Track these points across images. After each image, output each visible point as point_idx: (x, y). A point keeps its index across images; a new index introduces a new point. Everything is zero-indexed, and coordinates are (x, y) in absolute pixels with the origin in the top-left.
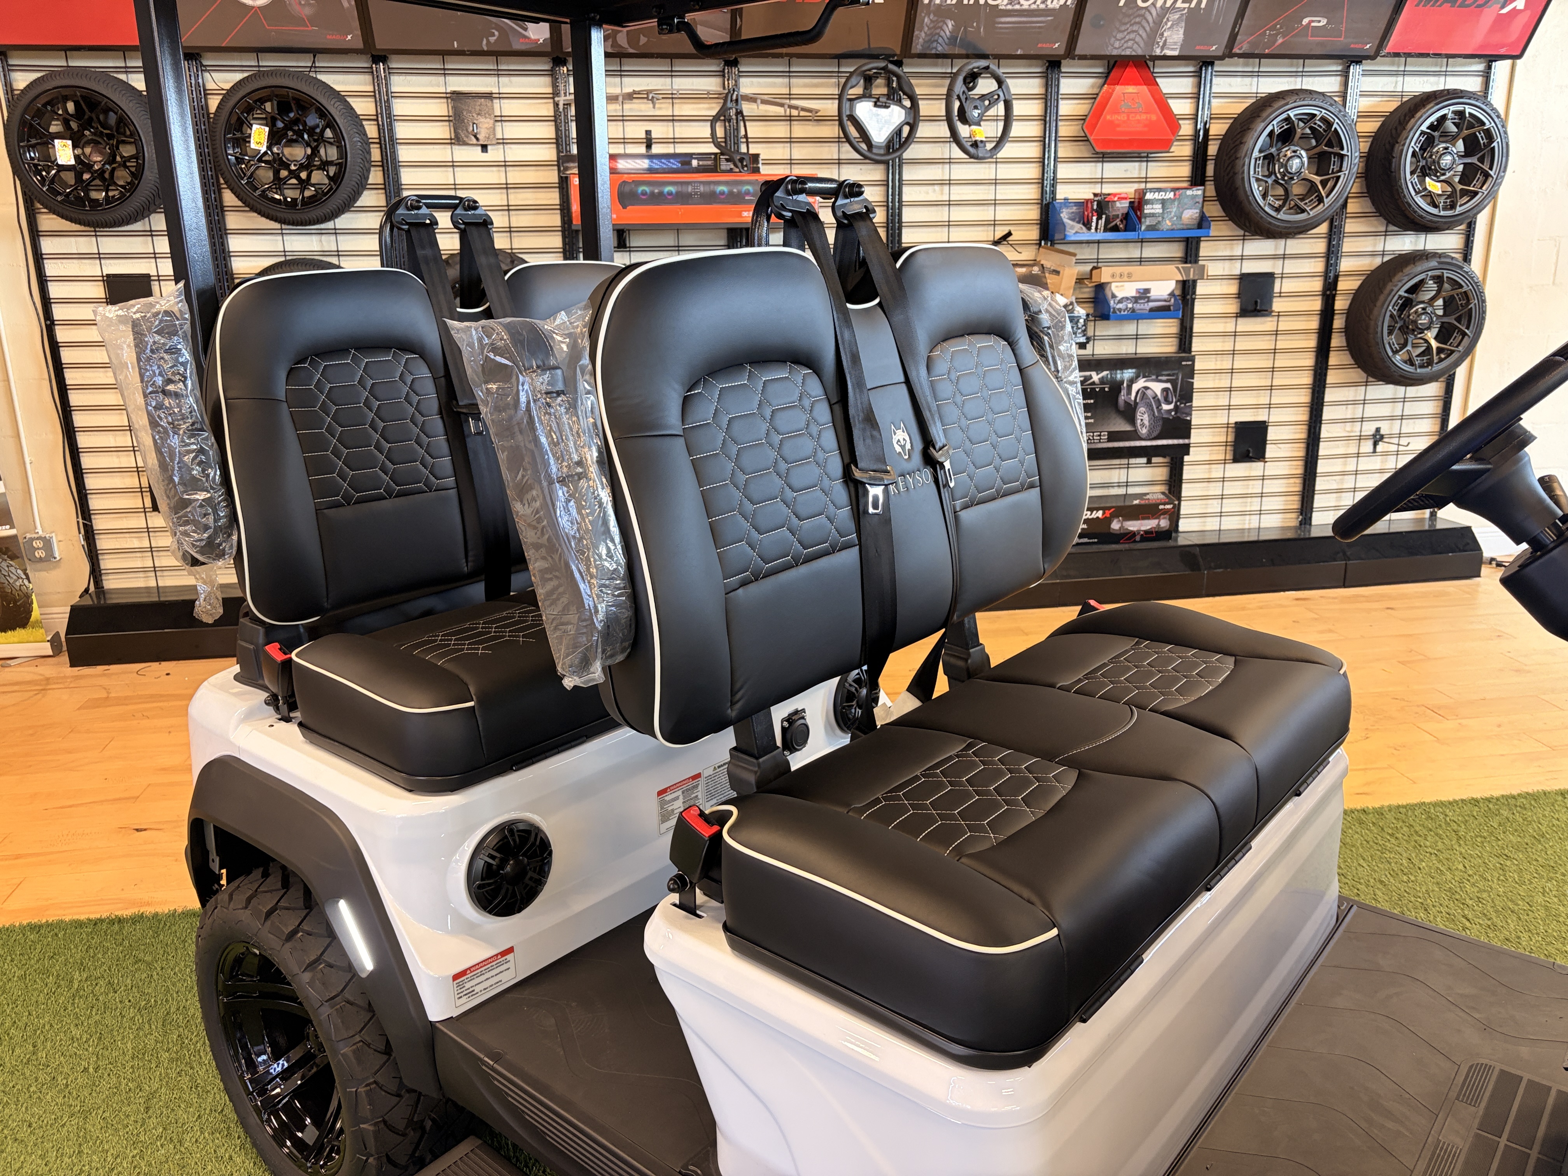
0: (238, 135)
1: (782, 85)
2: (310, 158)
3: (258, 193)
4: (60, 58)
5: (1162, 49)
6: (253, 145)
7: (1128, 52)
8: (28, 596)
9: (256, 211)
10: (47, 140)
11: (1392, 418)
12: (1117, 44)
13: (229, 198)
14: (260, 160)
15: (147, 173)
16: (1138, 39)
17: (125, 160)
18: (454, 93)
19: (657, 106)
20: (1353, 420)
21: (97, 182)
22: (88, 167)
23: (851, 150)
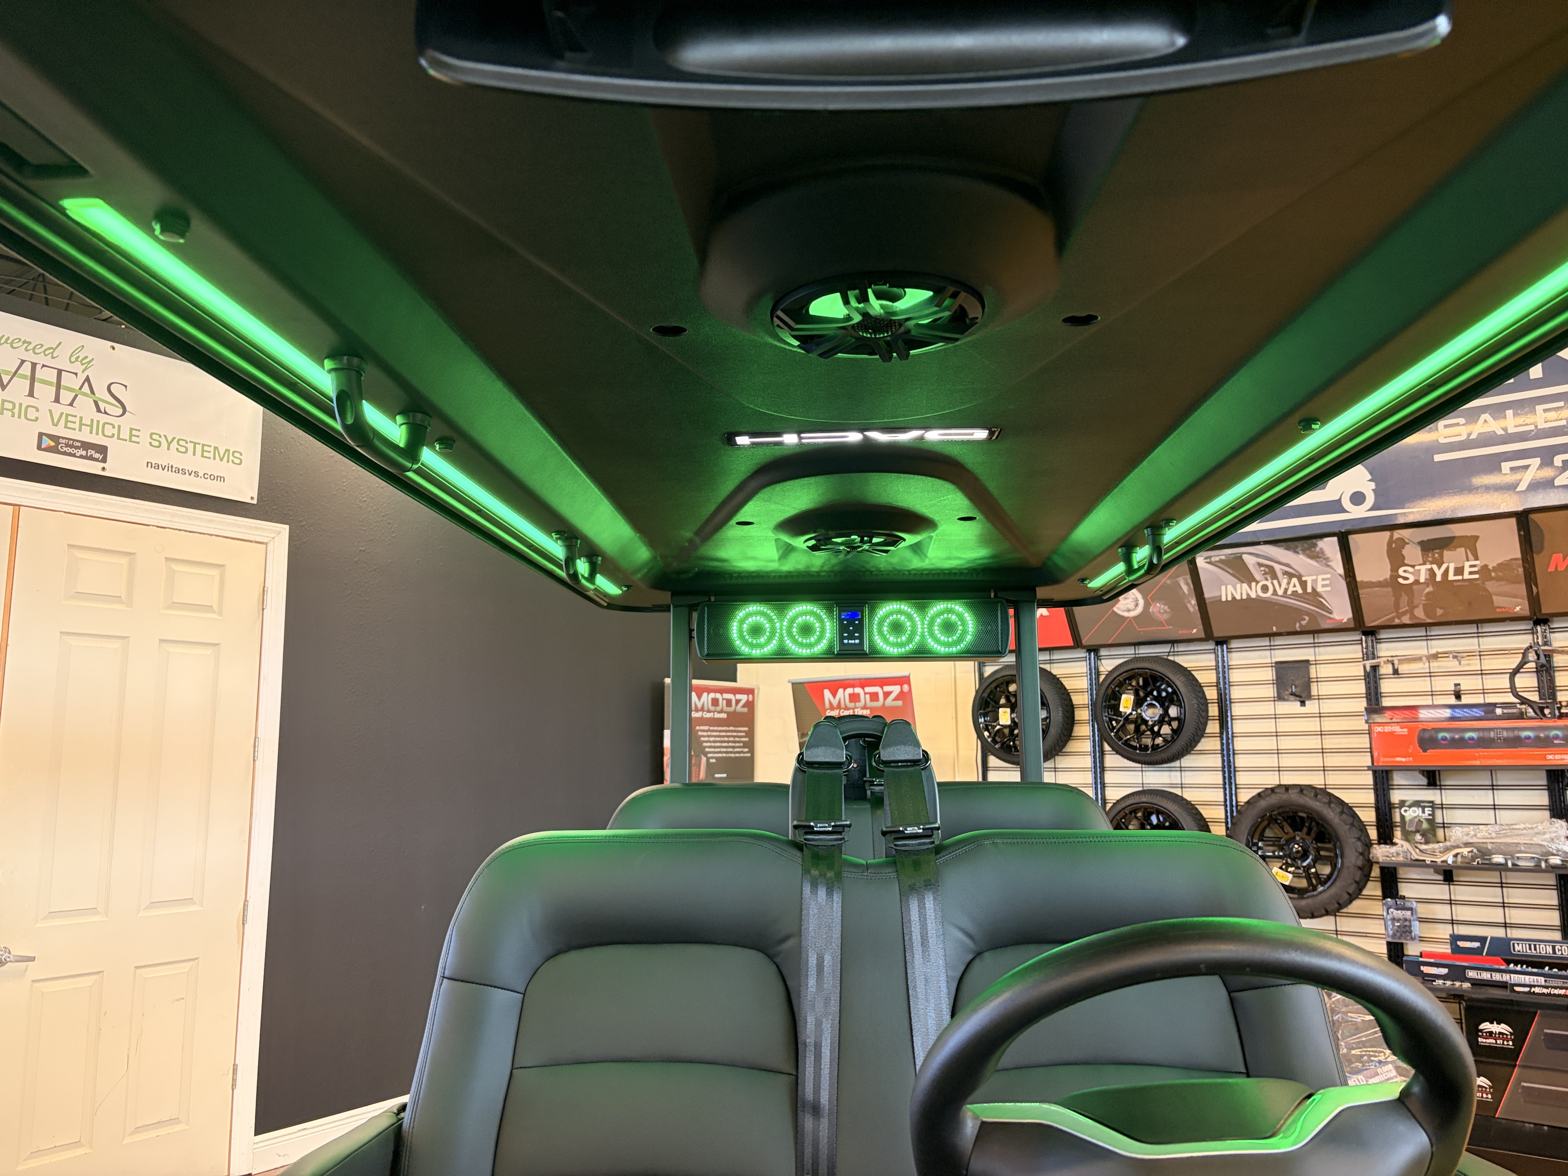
0: (1112, 703)
2: (1161, 716)
3: (1123, 741)
9: (1120, 754)
10: (997, 709)
13: (1107, 747)
14: (1127, 719)
18: (1277, 663)
19: (1462, 662)
22: (1018, 725)
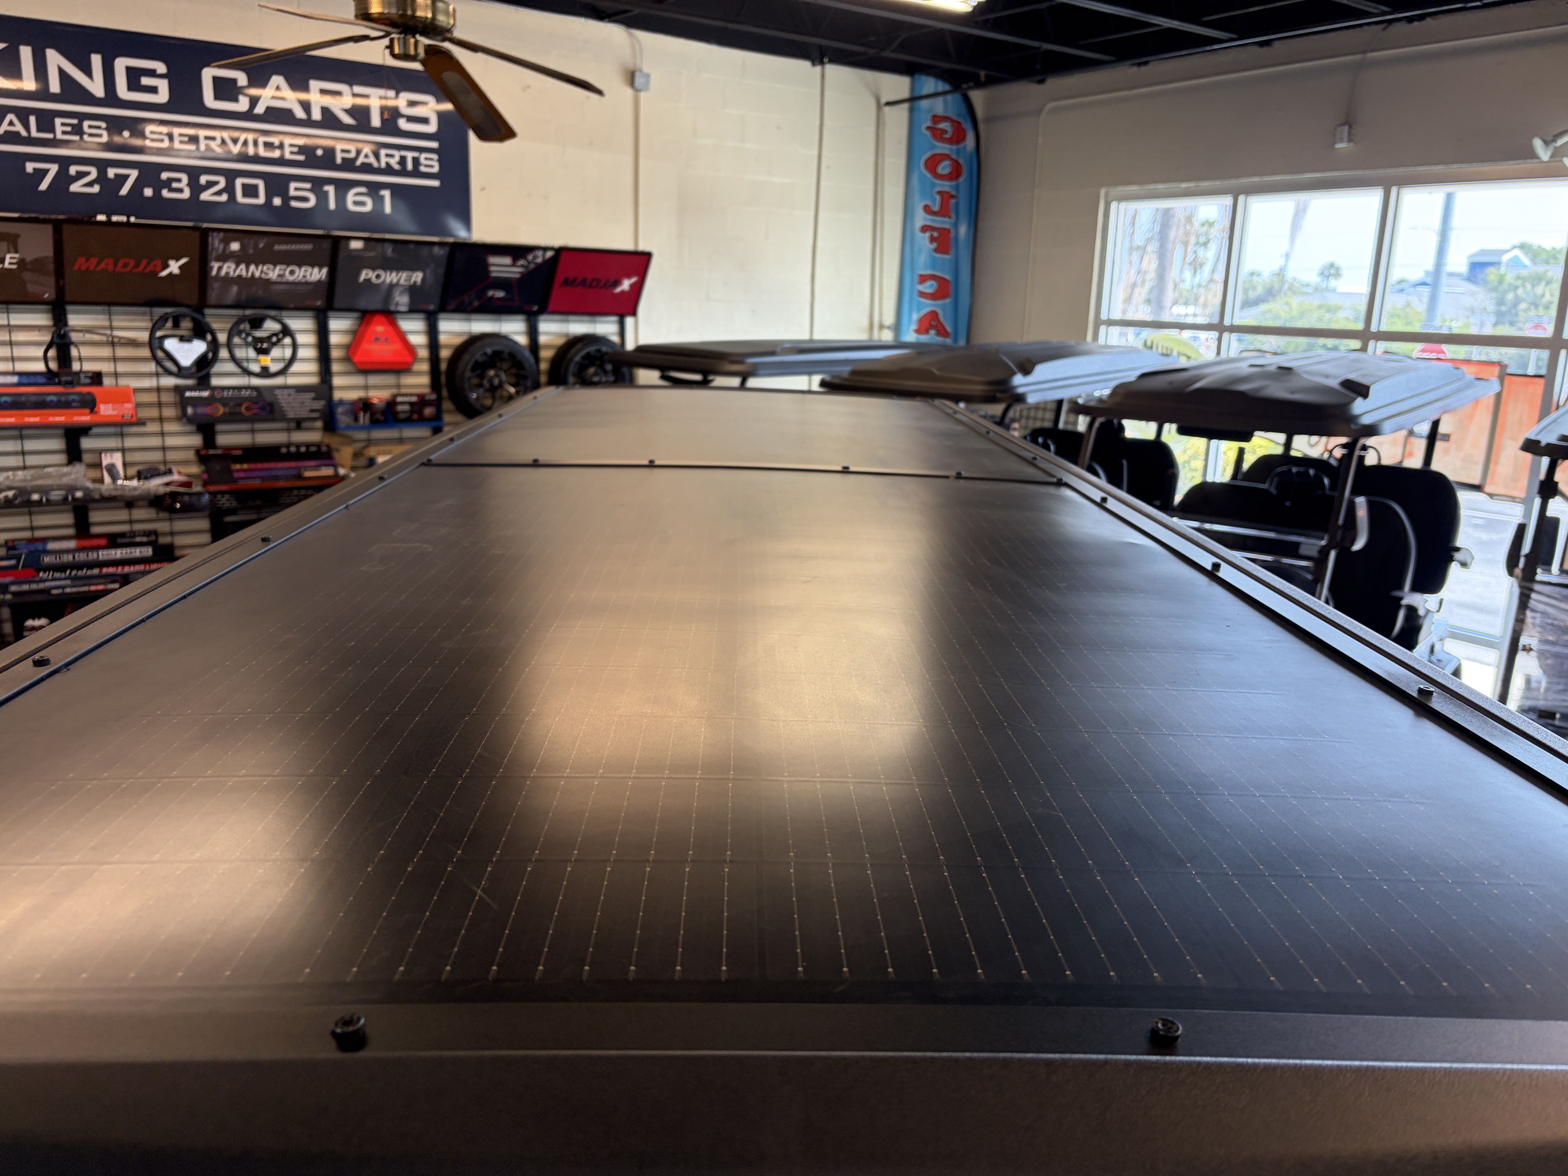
5: (396, 307)
7: (372, 307)
12: (363, 303)
16: (376, 300)
23: (159, 367)
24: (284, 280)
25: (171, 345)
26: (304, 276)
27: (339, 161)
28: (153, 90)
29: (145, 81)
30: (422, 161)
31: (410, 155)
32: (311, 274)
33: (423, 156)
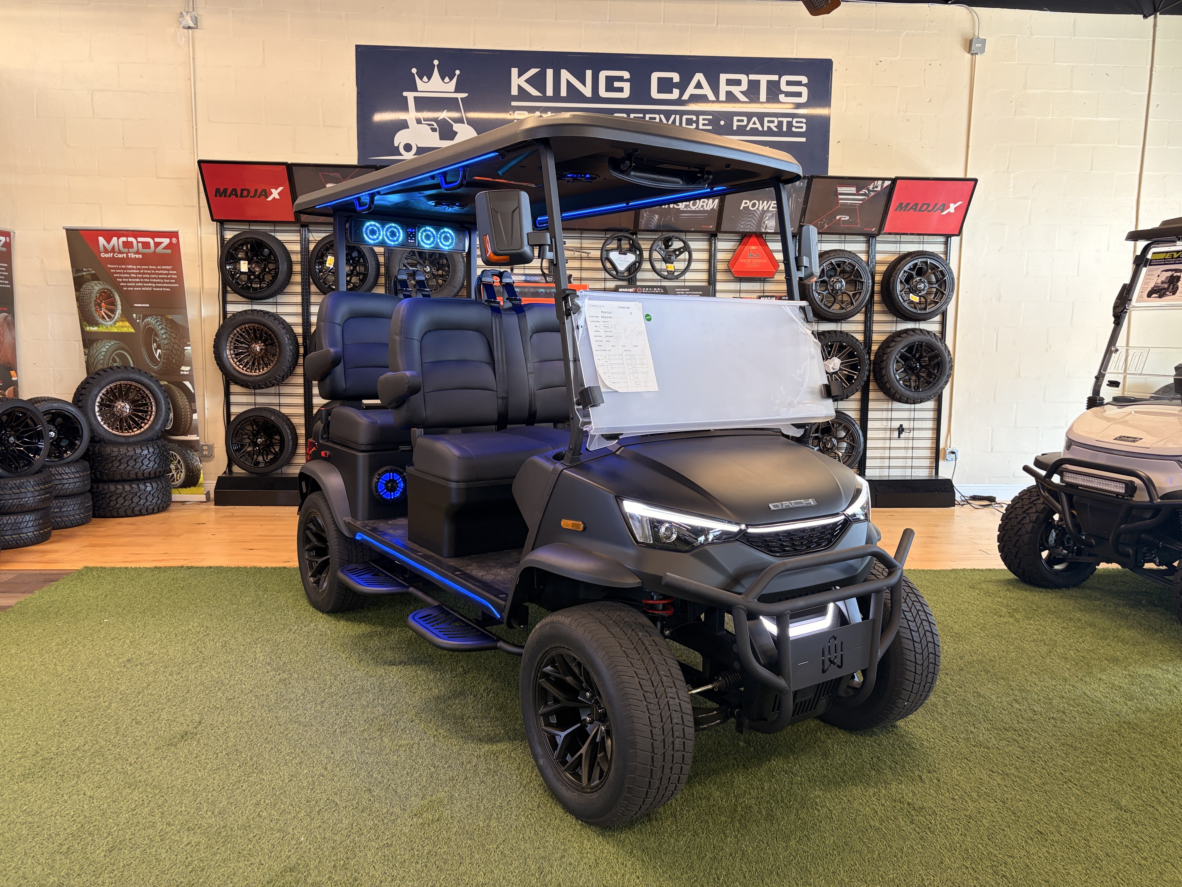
0: (321, 260)
1: (577, 243)
2: (352, 271)
3: (327, 286)
4: (246, 225)
5: (765, 229)
6: (327, 265)
7: (748, 230)
8: (199, 471)
9: (324, 294)
10: (238, 261)
11: (909, 419)
12: (742, 227)
13: (313, 288)
14: (330, 272)
15: (279, 276)
16: (752, 224)
17: (270, 270)
20: (887, 420)
21: (257, 280)
22: (253, 273)
23: (607, 274)
24: (689, 209)
25: (614, 256)
26: (703, 206)
27: (735, 128)
28: (621, 90)
29: (617, 84)
30: (794, 124)
31: (785, 120)
32: (707, 204)
33: (795, 120)
